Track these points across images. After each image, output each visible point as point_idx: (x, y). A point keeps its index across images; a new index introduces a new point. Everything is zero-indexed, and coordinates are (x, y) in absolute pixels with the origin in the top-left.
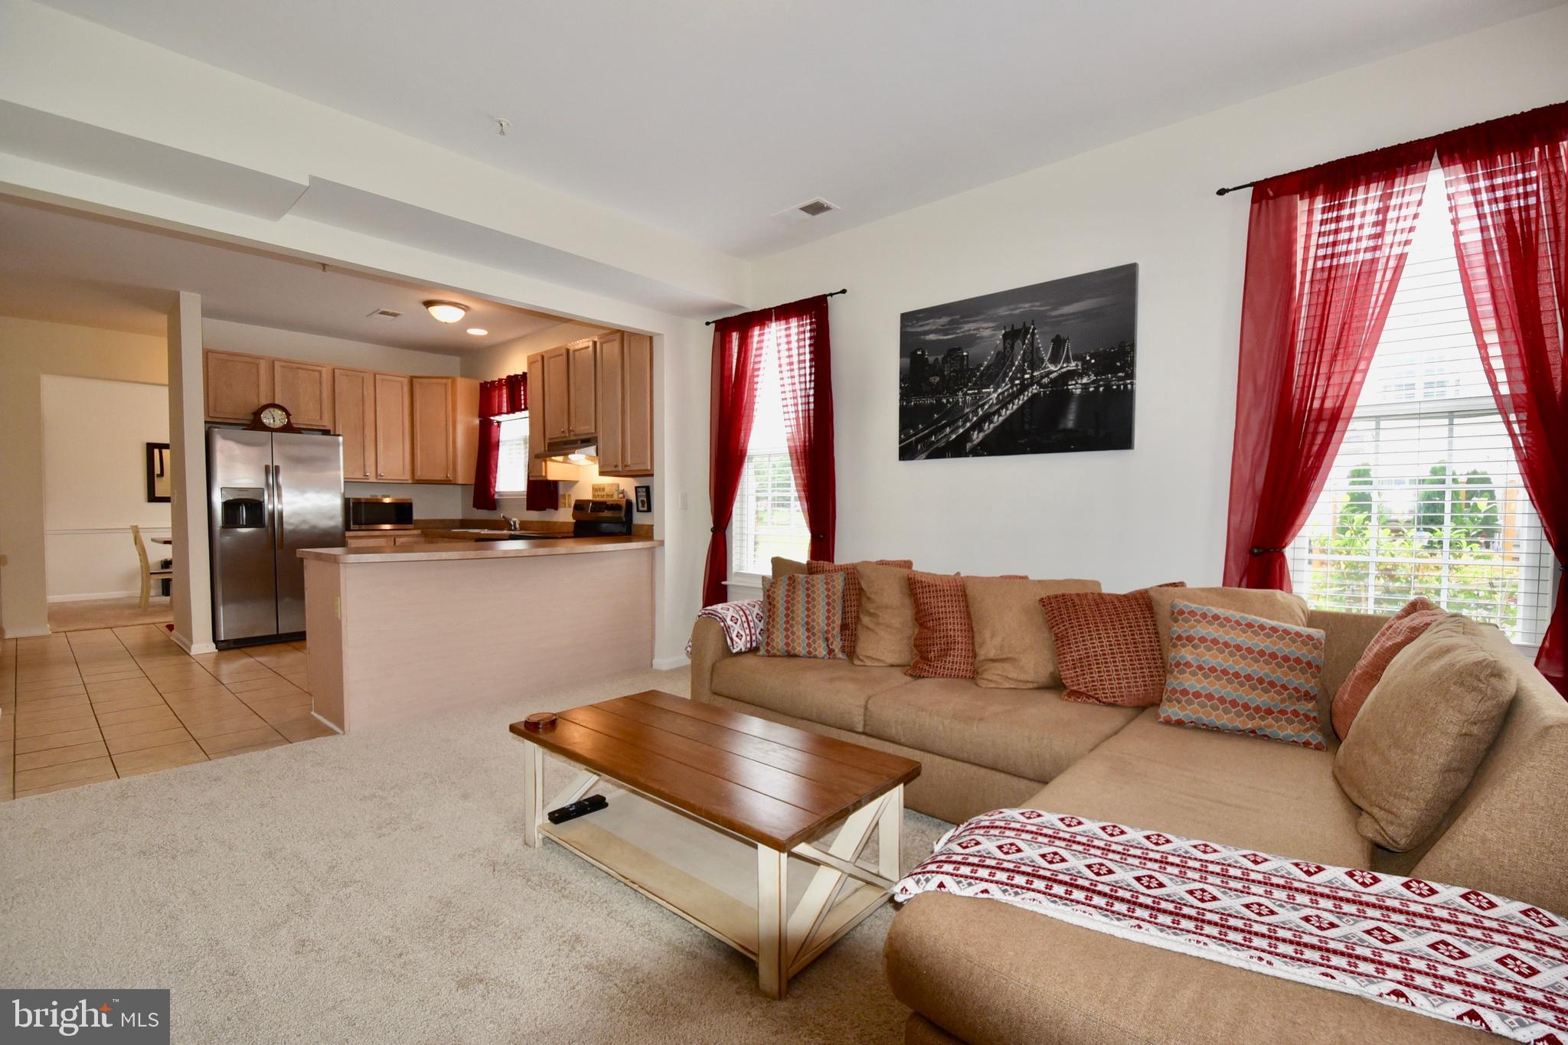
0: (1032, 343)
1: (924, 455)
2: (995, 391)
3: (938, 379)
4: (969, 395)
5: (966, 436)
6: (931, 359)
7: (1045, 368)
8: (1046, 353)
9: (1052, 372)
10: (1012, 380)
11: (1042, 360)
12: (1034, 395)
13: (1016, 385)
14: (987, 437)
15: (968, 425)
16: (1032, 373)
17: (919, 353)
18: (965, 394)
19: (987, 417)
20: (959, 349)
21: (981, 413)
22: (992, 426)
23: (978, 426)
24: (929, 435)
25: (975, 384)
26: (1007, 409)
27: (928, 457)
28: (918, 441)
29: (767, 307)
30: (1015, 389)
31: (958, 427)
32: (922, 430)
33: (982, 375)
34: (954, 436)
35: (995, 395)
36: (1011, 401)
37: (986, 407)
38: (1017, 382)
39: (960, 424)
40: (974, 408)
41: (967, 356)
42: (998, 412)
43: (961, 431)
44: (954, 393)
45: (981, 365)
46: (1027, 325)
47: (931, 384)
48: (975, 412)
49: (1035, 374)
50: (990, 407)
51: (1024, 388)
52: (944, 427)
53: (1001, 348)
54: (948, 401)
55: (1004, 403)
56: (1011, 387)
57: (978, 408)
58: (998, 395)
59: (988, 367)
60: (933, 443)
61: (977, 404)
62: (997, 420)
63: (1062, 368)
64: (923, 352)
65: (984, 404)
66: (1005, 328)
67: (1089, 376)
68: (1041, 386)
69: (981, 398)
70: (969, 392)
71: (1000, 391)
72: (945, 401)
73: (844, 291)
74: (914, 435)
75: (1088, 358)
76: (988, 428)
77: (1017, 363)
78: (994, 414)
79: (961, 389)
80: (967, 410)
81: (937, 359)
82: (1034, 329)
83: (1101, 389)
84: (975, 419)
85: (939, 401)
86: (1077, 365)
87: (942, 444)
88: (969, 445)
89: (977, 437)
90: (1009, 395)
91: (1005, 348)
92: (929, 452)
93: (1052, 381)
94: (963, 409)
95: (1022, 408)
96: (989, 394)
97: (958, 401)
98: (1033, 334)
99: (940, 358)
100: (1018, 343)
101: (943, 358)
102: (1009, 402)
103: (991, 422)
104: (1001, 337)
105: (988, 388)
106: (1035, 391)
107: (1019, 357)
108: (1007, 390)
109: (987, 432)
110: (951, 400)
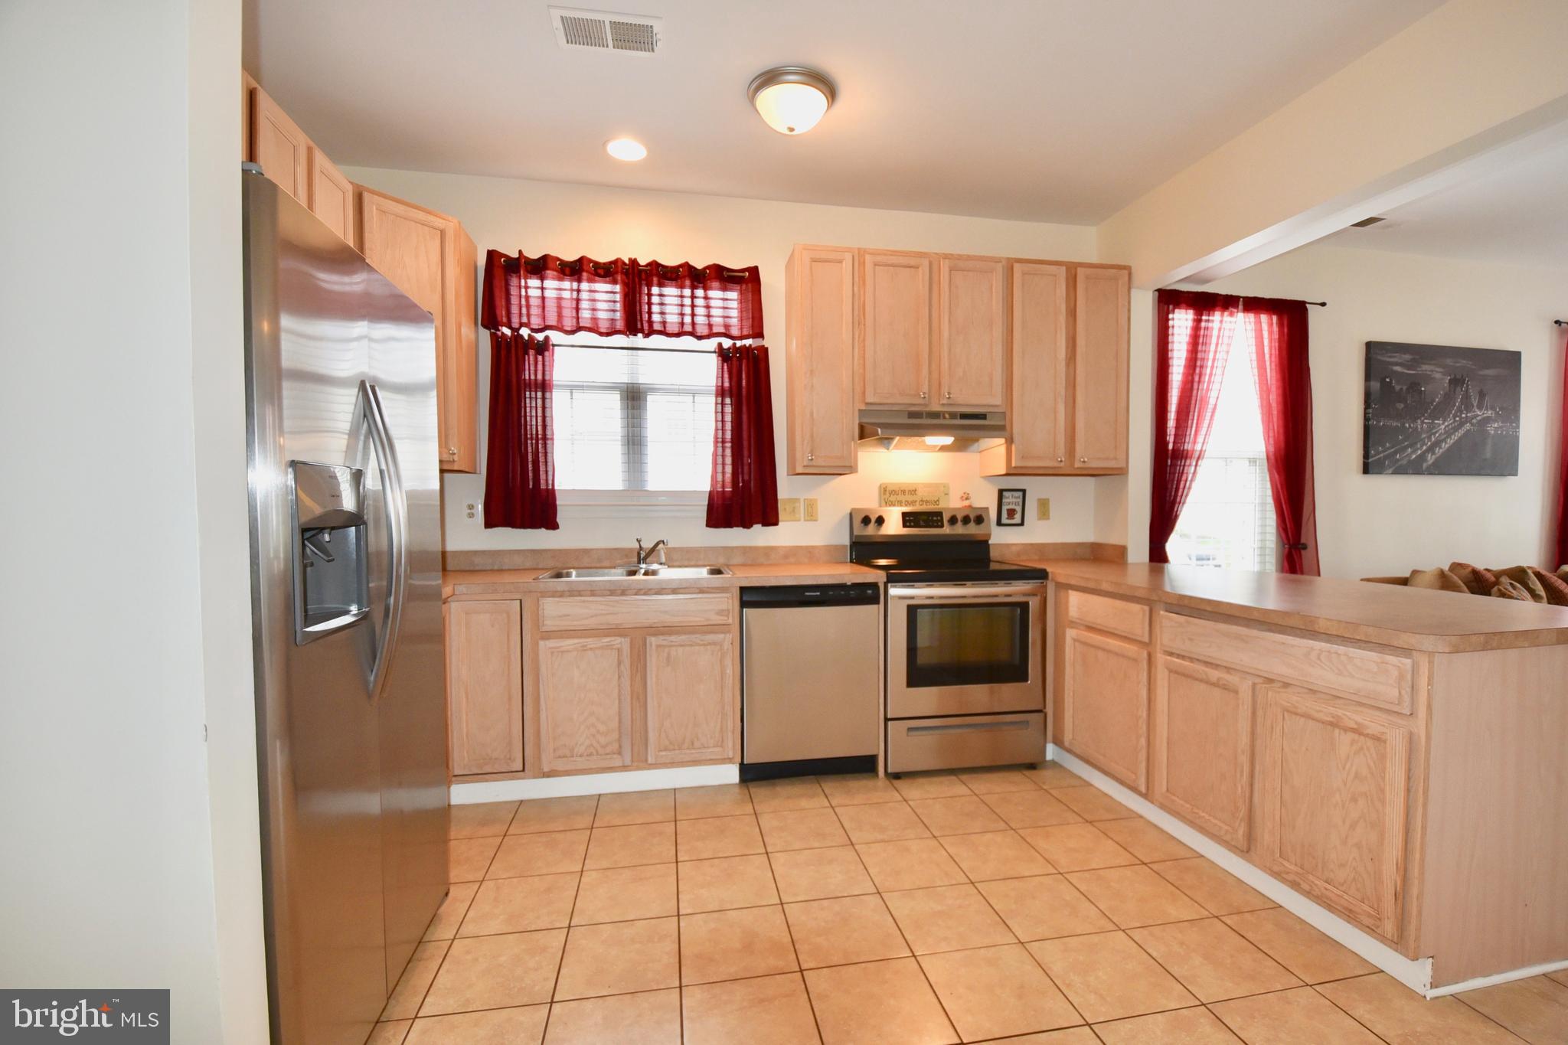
0: (1467, 390)
1: (1390, 471)
2: (1443, 424)
3: (1402, 406)
4: (1425, 423)
5: (1422, 458)
6: (1397, 388)
7: (1474, 411)
8: (1475, 401)
9: (1479, 415)
10: (1455, 416)
11: (1473, 406)
12: (1468, 431)
14: (1438, 459)
15: (1425, 448)
16: (1467, 414)
17: (1388, 380)
18: (1423, 422)
19: (1437, 443)
20: (1418, 384)
21: (1433, 439)
22: (1441, 451)
23: (1431, 449)
24: (1395, 453)
25: (1430, 416)
26: (1451, 439)
27: (1396, 472)
28: (1386, 457)
29: (1235, 293)
30: (1456, 424)
31: (1418, 449)
32: (1389, 449)
33: (1434, 409)
34: (1414, 456)
35: (1443, 427)
36: (1454, 433)
37: (1437, 435)
38: (1457, 419)
39: (1419, 446)
40: (1429, 434)
41: (1424, 391)
42: (1444, 440)
43: (1419, 452)
44: (1415, 420)
45: (1434, 401)
47: (1396, 409)
48: (1429, 438)
50: (1440, 435)
51: (1462, 424)
52: (1406, 448)
53: (1447, 389)
54: (1410, 426)
55: (1449, 434)
56: (1454, 422)
57: (1431, 435)
58: (1445, 427)
59: (1439, 403)
60: (1398, 460)
61: (1431, 431)
62: (1445, 446)
63: (1484, 413)
64: (1391, 380)
65: (1436, 432)
67: (1499, 422)
68: (1472, 425)
69: (1434, 428)
70: (1426, 421)
71: (1446, 424)
72: (1407, 425)
73: (1323, 304)
74: (1383, 452)
75: (1498, 410)
76: (1439, 452)
77: (1457, 404)
78: (1442, 441)
79: (1420, 418)
80: (1424, 436)
81: (1402, 389)
82: (1468, 381)
83: (1505, 432)
84: (1429, 443)
85: (1403, 425)
86: (1492, 413)
87: (1404, 462)
88: (1425, 465)
89: (1431, 459)
90: (1453, 428)
91: (1450, 391)
92: (1394, 468)
93: (1479, 422)
94: (1420, 434)
95: (1460, 439)
96: (1439, 425)
97: (1416, 428)
98: (1468, 386)
99: (1405, 388)
100: (1459, 389)
101: (1407, 389)
102: (1452, 434)
103: (1440, 448)
104: (1447, 381)
105: (1439, 420)
106: (1468, 428)
107: (1459, 400)
108: (1451, 424)
109: (1438, 455)
110: (1412, 425)
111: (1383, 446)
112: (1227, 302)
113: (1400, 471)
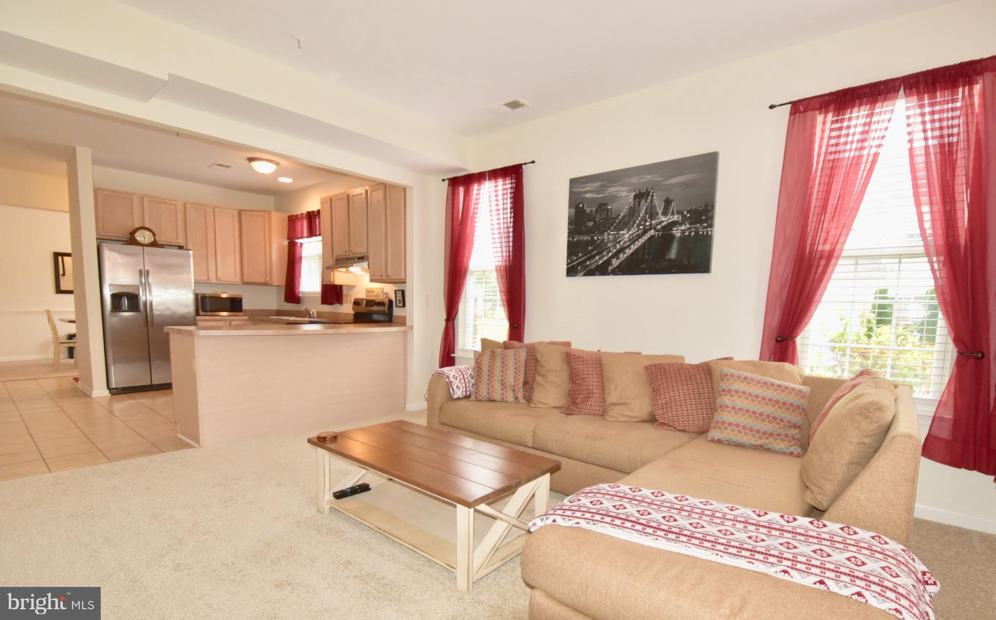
0: (652, 202)
1: (582, 274)
2: (628, 233)
3: (592, 223)
4: (611, 235)
5: (608, 262)
6: (588, 210)
7: (659, 219)
8: (660, 209)
9: (663, 222)
10: (638, 226)
11: (657, 214)
12: (652, 237)
13: (641, 229)
14: (622, 263)
15: (610, 254)
16: (651, 221)
17: (581, 206)
18: (609, 234)
19: (622, 250)
20: (606, 204)
21: (618, 247)
22: (625, 256)
23: (616, 255)
24: (585, 261)
25: (615, 228)
26: (635, 245)
27: (585, 275)
28: (578, 264)
29: (483, 171)
30: (640, 232)
31: (604, 256)
32: (582, 257)
33: (620, 222)
34: (601, 262)
35: (627, 236)
36: (637, 240)
38: (641, 227)
39: (605, 254)
40: (614, 243)
41: (611, 209)
42: (628, 247)
43: (606, 258)
44: (602, 233)
45: (619, 215)
46: (649, 190)
47: (588, 227)
48: (615, 246)
49: (653, 222)
50: (624, 243)
51: (645, 231)
52: (595, 256)
53: (632, 204)
54: (598, 239)
55: (633, 241)
56: (638, 231)
57: (616, 244)
58: (630, 235)
59: (624, 217)
60: (588, 266)
61: (616, 241)
62: (628, 252)
63: (669, 219)
64: (583, 205)
65: (620, 241)
66: (635, 191)
67: (686, 225)
68: (656, 230)
69: (619, 237)
70: (612, 233)
71: (630, 233)
72: (596, 238)
73: (533, 162)
74: (576, 260)
75: (685, 213)
76: (623, 257)
77: (641, 215)
78: (626, 247)
79: (606, 231)
80: (609, 245)
81: (592, 210)
82: (653, 193)
83: (693, 234)
84: (615, 250)
85: (592, 238)
86: (678, 218)
87: (593, 266)
88: (610, 268)
89: (615, 263)
90: (636, 236)
91: (635, 205)
93: (663, 228)
94: (607, 244)
95: (644, 244)
96: (624, 234)
97: (604, 239)
98: (652, 196)
99: (594, 209)
100: (643, 201)
101: (596, 210)
102: (636, 240)
103: (624, 253)
104: (632, 197)
105: (623, 230)
106: (652, 234)
107: (643, 211)
108: (635, 232)
109: (622, 260)
110: (600, 238)
111: (577, 255)
112: (479, 177)
113: (590, 273)
